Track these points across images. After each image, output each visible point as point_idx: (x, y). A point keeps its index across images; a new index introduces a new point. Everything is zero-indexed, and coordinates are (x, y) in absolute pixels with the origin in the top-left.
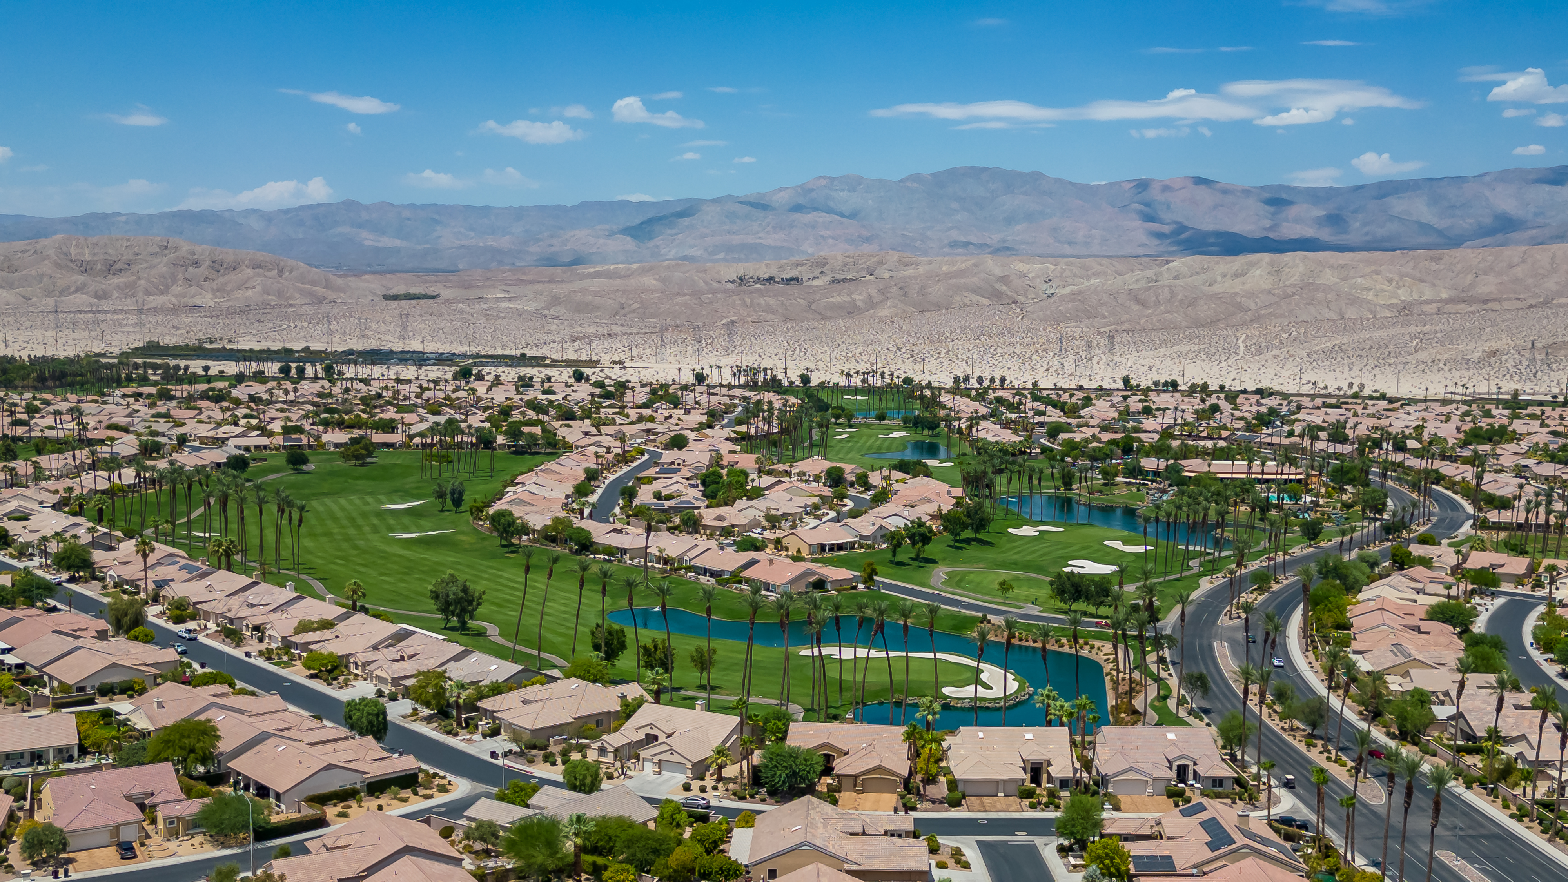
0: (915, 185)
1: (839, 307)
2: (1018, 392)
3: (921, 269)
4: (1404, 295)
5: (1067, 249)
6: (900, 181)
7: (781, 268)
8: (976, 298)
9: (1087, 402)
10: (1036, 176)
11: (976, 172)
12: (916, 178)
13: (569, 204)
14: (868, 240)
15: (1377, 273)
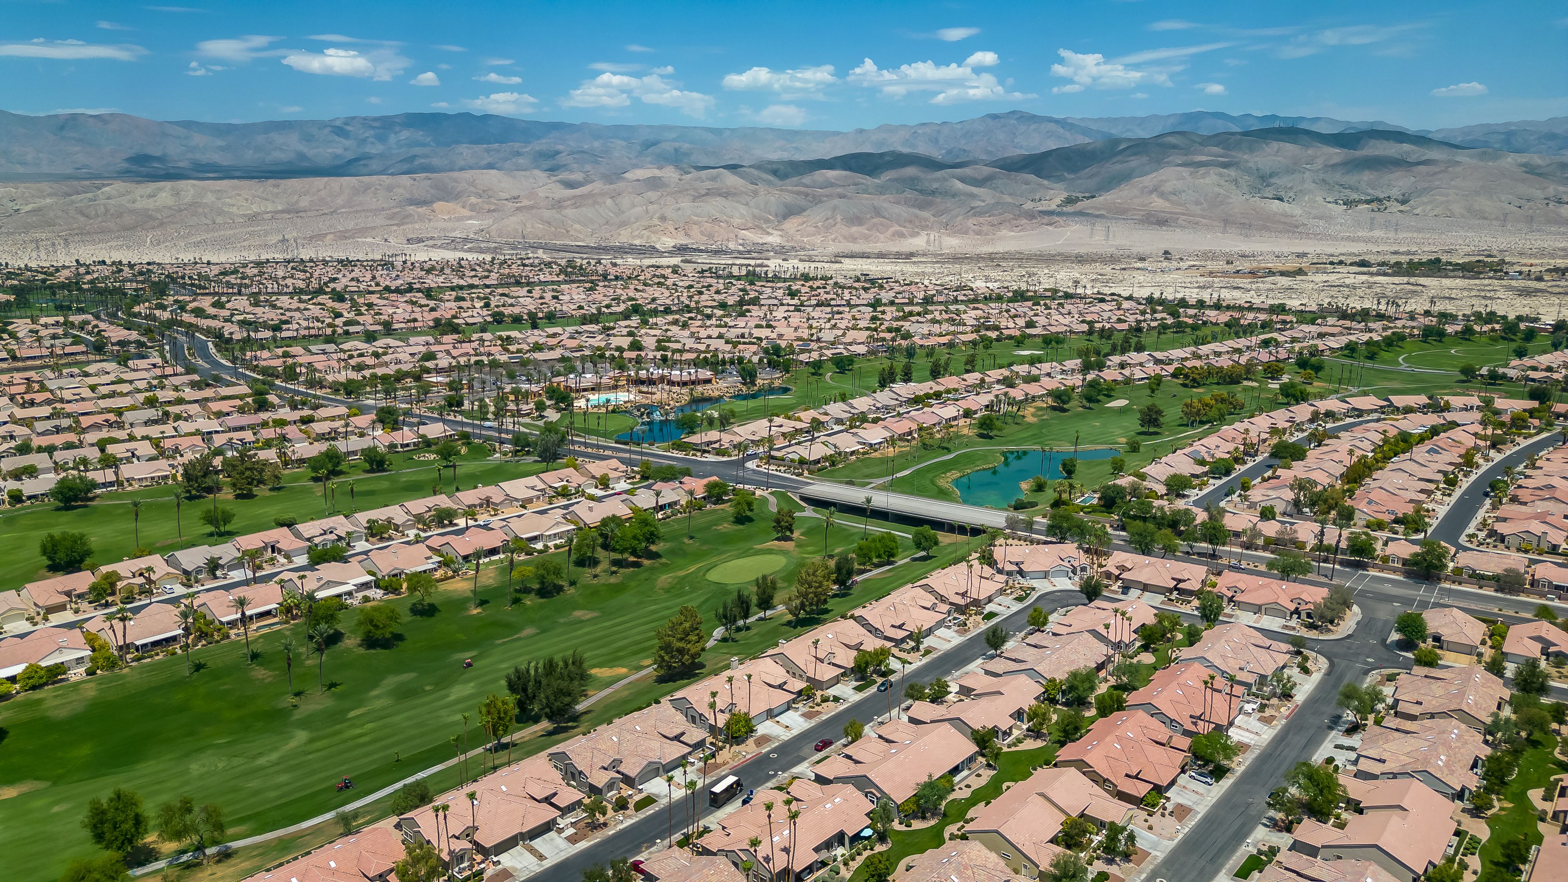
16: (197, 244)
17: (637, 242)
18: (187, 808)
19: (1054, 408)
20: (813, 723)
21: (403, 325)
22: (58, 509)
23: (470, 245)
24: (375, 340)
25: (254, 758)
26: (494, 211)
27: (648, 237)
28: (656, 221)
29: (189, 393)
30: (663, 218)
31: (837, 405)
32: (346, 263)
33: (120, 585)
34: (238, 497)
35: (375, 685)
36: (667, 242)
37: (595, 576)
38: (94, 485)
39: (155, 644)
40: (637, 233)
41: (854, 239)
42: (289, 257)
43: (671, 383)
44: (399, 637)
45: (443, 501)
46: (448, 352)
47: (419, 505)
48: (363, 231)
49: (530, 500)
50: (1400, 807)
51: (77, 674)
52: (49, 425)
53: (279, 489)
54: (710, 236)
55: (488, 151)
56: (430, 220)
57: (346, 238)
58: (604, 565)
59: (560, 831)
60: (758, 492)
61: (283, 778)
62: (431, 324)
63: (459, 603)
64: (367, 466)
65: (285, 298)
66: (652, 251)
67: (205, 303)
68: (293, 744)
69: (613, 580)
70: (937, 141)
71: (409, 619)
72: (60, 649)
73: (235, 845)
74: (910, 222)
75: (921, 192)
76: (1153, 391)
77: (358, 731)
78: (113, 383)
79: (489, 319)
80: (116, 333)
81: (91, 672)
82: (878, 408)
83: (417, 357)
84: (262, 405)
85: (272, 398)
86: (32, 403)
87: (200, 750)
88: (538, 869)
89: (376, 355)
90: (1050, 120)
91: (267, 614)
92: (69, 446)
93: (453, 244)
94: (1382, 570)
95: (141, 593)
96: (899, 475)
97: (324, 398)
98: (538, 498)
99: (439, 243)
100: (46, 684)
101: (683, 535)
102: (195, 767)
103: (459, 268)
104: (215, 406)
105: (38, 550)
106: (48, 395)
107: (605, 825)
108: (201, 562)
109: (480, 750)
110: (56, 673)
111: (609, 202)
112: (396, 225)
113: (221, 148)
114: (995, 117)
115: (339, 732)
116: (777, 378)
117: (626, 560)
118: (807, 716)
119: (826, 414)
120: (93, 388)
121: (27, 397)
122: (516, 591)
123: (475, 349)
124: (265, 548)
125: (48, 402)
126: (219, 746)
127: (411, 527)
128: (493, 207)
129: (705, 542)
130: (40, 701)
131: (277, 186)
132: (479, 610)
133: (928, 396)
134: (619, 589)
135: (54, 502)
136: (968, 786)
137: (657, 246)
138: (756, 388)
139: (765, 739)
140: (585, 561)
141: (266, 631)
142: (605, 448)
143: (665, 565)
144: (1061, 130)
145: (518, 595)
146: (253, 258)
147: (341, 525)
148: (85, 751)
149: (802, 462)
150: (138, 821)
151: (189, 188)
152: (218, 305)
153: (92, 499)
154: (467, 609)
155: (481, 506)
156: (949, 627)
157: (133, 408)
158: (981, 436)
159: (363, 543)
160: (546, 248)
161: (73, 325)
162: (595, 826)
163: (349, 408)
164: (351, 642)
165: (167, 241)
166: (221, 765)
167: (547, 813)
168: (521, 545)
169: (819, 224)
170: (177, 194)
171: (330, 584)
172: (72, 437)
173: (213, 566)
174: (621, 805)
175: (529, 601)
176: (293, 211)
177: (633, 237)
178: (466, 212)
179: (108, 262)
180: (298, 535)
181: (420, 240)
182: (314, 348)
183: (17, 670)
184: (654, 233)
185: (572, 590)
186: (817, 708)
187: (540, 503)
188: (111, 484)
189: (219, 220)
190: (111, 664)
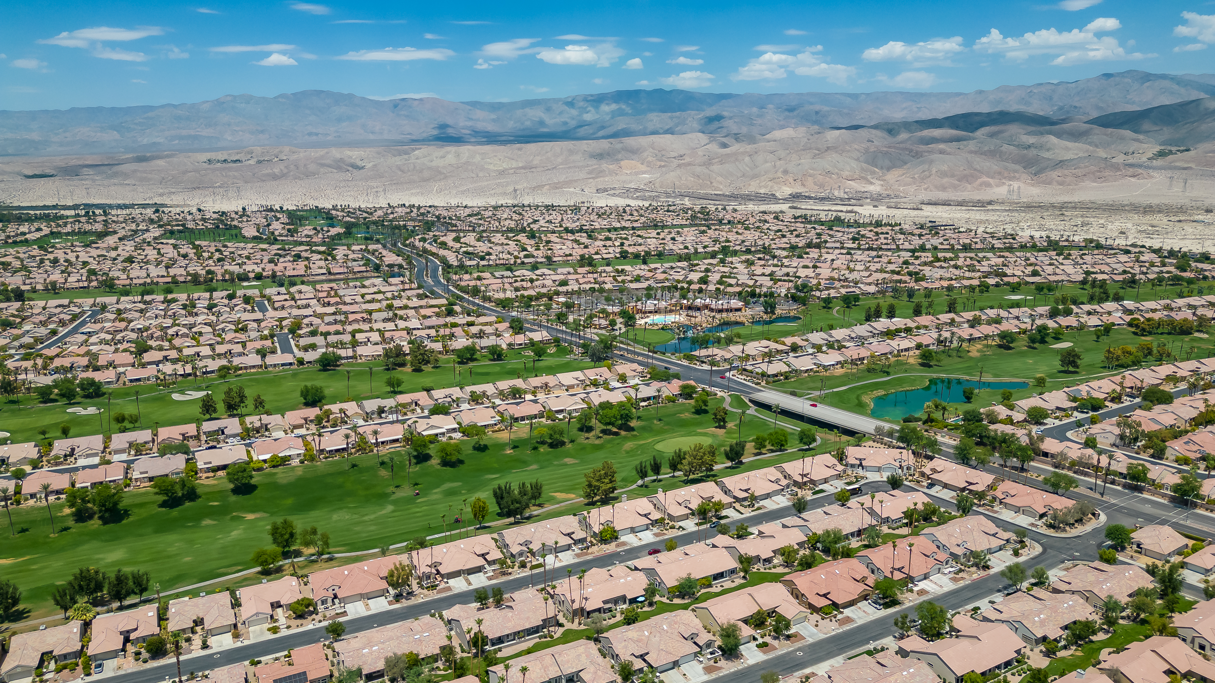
0: (284, 100)
1: (268, 175)
2: (354, 209)
3: (301, 155)
4: (505, 165)
5: (372, 137)
6: (275, 98)
7: (229, 155)
8: (330, 169)
9: (375, 211)
10: (351, 96)
11: (319, 93)
12: (282, 96)
13: (63, 109)
14: (262, 132)
15: (495, 156)
16: (463, 192)
17: (762, 191)
18: (314, 532)
19: (1000, 346)
20: (658, 539)
21: (560, 258)
22: (320, 370)
23: (638, 194)
24: (537, 269)
25: (363, 516)
26: (663, 166)
27: (771, 187)
28: (779, 174)
29: (415, 302)
30: (786, 172)
31: (818, 334)
32: (549, 208)
33: (331, 417)
34: (414, 370)
35: (438, 487)
36: (787, 191)
37: (588, 438)
38: (340, 358)
39: (337, 451)
40: (763, 184)
41: (944, 188)
42: (516, 202)
43: (712, 310)
44: (461, 462)
45: (519, 383)
46: (577, 280)
47: (504, 385)
48: (569, 183)
49: (572, 387)
50: (977, 637)
51: (295, 462)
52: (331, 319)
53: (437, 367)
54: (822, 186)
55: (671, 118)
56: (617, 174)
57: (557, 188)
58: (597, 432)
59: (486, 573)
60: (720, 394)
61: (373, 528)
62: (579, 258)
63: (501, 446)
64: (491, 357)
65: (499, 235)
66: (772, 198)
67: (449, 239)
68: (384, 512)
69: (597, 442)
70: (1051, 98)
71: (470, 452)
72: (290, 448)
73: (337, 555)
74: (1000, 173)
75: (1017, 146)
76: (1098, 337)
77: (418, 510)
78: (375, 293)
79: (618, 255)
80: (390, 258)
81: (302, 462)
82: (852, 338)
83: (557, 283)
84: (450, 313)
85: (457, 308)
86: (329, 304)
87: (341, 509)
88: (465, 589)
89: (532, 281)
90: (1164, 77)
91: (396, 441)
92: (337, 333)
93: (627, 193)
94: (1153, 494)
95: (342, 422)
96: (835, 390)
97: (488, 309)
98: (578, 385)
99: (617, 192)
100: (280, 465)
101: (654, 418)
102: (335, 517)
103: (621, 213)
104: (423, 312)
105: (299, 394)
106: (338, 299)
107: (510, 574)
108: (375, 408)
109: (472, 528)
110: (285, 460)
111: (747, 159)
112: (593, 178)
113: (494, 120)
114: (1108, 76)
115: (409, 509)
116: (793, 309)
117: (610, 430)
118: (656, 535)
119: (807, 340)
120: (363, 296)
121: (326, 300)
122: (537, 442)
123: (595, 279)
124: (412, 403)
125: (337, 303)
126: (349, 508)
127: (496, 397)
128: (663, 164)
129: (668, 424)
130: (275, 474)
131: (520, 149)
132: (512, 451)
133: (898, 331)
134: (598, 448)
135: (318, 366)
136: (722, 586)
137: (777, 194)
138: (774, 316)
139: (624, 544)
140: (586, 428)
141: (392, 450)
142: (639, 354)
143: (635, 436)
144: (1176, 87)
145: (537, 445)
146: (493, 203)
147: (456, 392)
148: (289, 501)
149: (763, 375)
150: (292, 535)
151: (465, 150)
152: (457, 240)
153: (339, 366)
154: (505, 450)
155: (542, 387)
156: (784, 495)
157: (380, 310)
158: (922, 365)
159: (467, 405)
160: (690, 196)
161: (369, 252)
162: (504, 574)
163: (497, 317)
164: (435, 462)
165: (446, 189)
166: (347, 517)
167: (481, 562)
168: (551, 415)
169: (916, 176)
170: (458, 155)
171: (433, 427)
172: (339, 327)
173: (381, 411)
174: (523, 565)
175: (542, 449)
176: (529, 168)
177: (760, 187)
178: (643, 168)
179: (407, 205)
180: (431, 397)
181: (605, 190)
182: (497, 274)
183: (267, 457)
184: (777, 183)
185: (570, 445)
186: (665, 532)
187: (579, 389)
188: (351, 358)
189: (481, 174)
190: (312, 459)
